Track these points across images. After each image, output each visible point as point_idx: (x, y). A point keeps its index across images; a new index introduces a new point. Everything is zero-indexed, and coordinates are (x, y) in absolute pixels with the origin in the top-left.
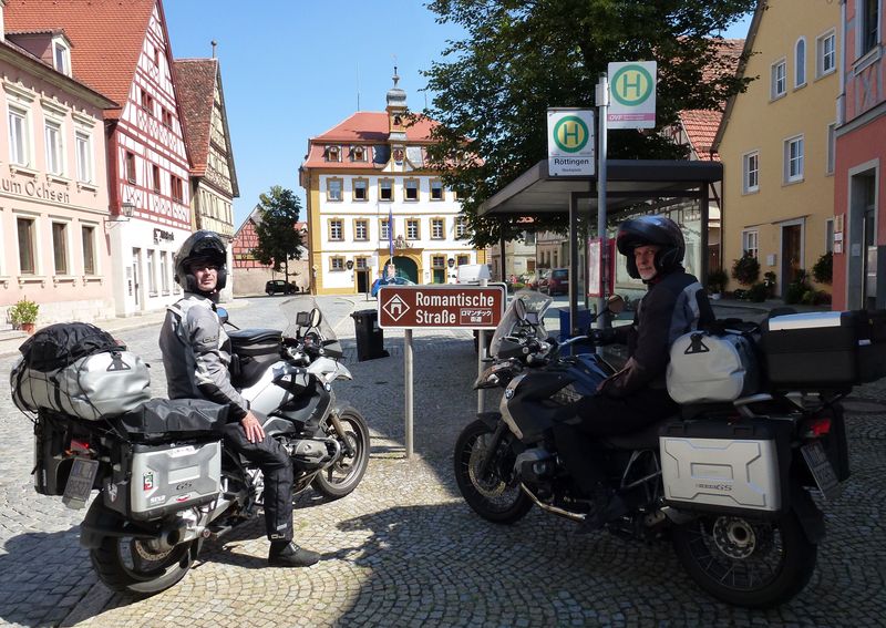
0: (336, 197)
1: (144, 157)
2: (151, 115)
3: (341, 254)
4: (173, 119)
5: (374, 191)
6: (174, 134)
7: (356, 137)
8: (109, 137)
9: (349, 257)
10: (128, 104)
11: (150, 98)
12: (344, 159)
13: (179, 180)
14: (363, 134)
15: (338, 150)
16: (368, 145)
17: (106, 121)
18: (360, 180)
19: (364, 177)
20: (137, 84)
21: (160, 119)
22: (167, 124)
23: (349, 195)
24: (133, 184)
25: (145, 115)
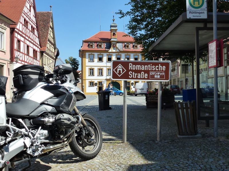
0: (92, 60)
1: (24, 42)
2: (27, 28)
3: (93, 81)
4: (35, 30)
5: (105, 59)
6: (35, 35)
7: (99, 40)
8: (12, 34)
9: (96, 82)
10: (19, 23)
11: (27, 22)
12: (95, 47)
13: (36, 52)
14: (102, 39)
15: (93, 44)
16: (103, 43)
17: (11, 28)
18: (100, 54)
19: (102, 53)
20: (23, 17)
21: (30, 30)
22: (33, 32)
23: (96, 60)
24: (20, 51)
25: (25, 28)
